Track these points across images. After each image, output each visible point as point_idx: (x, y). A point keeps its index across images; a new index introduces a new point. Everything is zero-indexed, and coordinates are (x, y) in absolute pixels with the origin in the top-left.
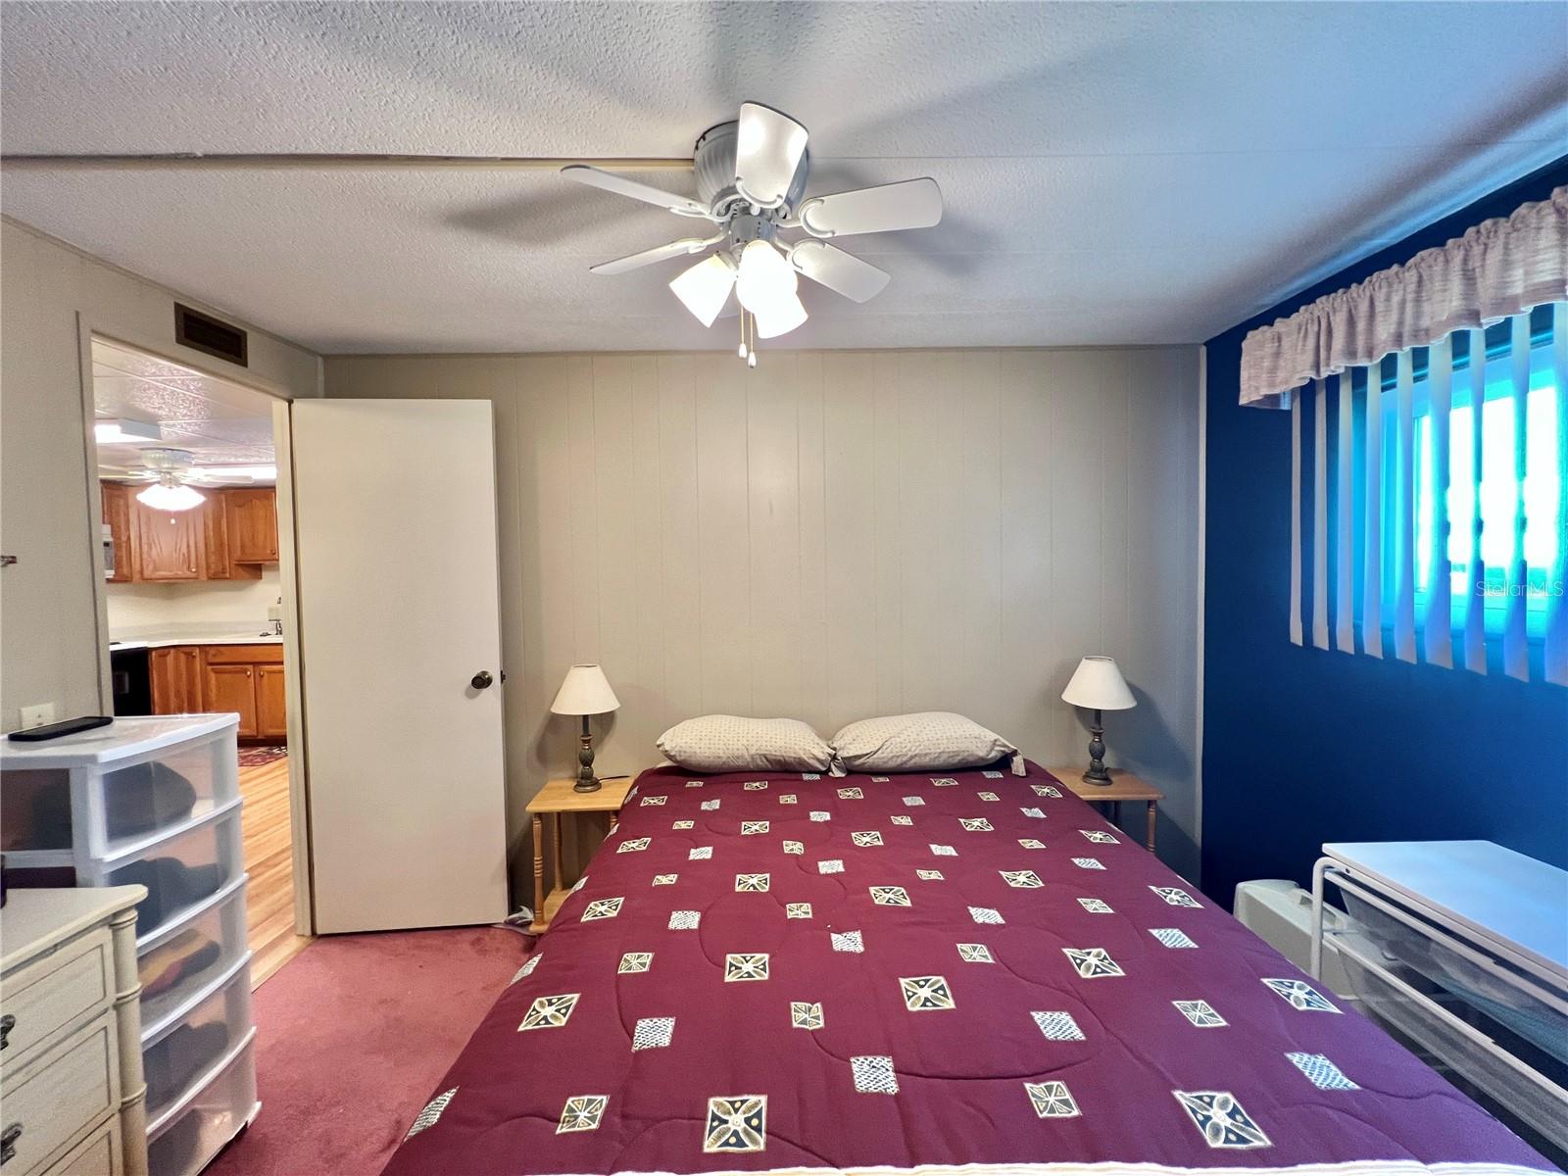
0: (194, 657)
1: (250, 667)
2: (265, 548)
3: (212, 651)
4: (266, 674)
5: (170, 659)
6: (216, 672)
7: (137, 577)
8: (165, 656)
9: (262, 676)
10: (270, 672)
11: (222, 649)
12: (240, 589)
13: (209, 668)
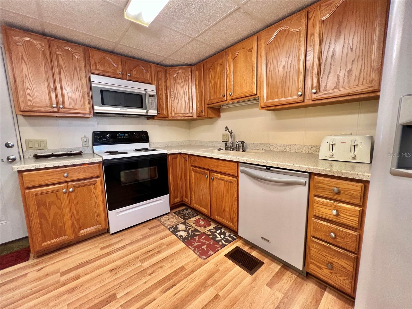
0: (187, 160)
1: (208, 172)
2: (220, 93)
3: (193, 158)
4: (215, 179)
5: (178, 159)
6: (194, 172)
7: (170, 116)
8: (176, 158)
9: (213, 180)
10: (217, 178)
11: (196, 158)
12: (212, 123)
13: (192, 168)
